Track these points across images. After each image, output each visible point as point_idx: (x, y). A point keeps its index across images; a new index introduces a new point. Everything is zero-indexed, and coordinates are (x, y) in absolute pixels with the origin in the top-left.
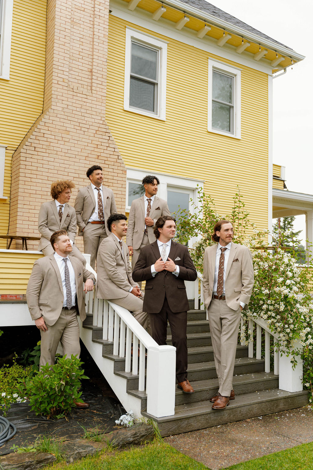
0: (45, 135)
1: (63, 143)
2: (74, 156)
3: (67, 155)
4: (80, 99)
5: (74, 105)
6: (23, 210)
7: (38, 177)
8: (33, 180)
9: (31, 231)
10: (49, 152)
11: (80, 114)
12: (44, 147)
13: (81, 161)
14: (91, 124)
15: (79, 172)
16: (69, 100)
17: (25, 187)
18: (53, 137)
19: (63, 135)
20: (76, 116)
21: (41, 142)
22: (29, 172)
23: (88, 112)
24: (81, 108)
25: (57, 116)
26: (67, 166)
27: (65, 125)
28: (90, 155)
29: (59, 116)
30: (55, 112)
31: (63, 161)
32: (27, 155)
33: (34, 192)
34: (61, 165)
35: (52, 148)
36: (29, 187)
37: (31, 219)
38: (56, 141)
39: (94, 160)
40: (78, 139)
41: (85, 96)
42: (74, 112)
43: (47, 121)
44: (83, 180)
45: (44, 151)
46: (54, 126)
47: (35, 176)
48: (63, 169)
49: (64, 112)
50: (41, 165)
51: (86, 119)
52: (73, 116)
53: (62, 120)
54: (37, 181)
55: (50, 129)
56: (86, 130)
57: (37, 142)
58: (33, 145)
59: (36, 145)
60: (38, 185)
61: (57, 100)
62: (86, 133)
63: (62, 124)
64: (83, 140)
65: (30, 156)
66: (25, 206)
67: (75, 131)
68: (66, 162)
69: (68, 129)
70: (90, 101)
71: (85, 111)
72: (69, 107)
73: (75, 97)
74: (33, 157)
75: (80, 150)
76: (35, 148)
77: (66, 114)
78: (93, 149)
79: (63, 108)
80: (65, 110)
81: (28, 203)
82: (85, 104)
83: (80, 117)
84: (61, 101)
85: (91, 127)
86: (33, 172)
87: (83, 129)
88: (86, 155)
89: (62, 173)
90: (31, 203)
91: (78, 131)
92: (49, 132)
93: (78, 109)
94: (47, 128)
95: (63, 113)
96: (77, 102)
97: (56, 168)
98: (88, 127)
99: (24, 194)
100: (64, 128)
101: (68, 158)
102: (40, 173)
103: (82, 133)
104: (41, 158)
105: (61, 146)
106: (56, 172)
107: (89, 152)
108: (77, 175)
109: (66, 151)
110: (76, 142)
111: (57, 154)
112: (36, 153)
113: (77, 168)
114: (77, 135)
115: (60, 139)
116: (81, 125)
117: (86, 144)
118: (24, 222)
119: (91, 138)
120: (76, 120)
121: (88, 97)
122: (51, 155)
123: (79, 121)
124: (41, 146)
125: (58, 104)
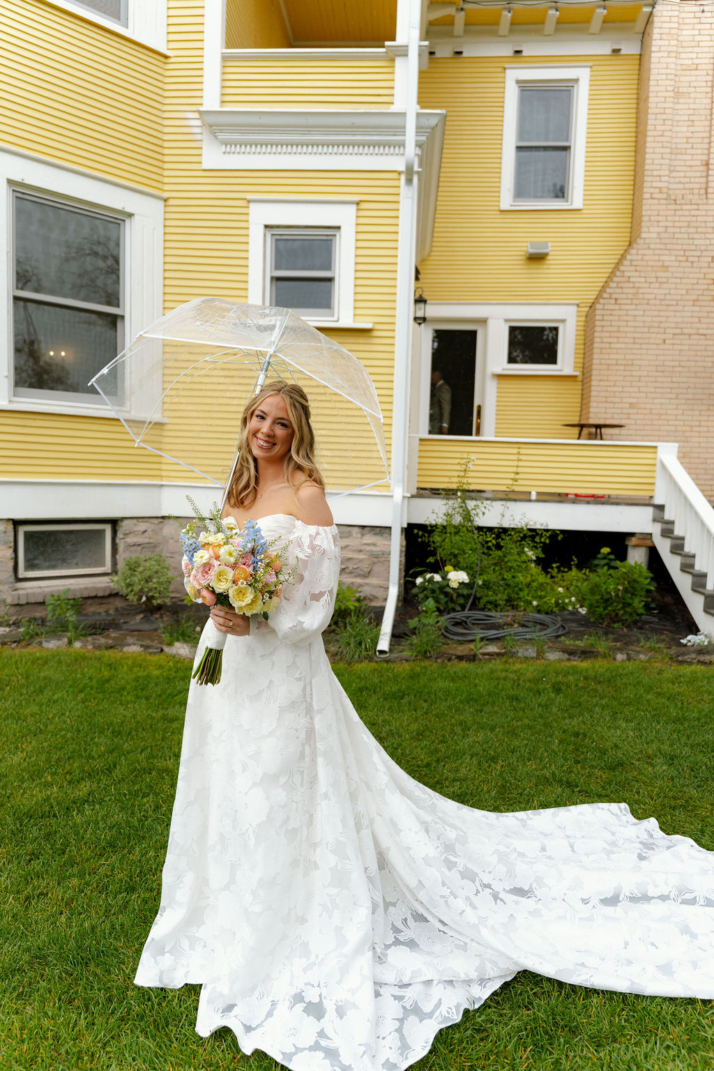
0: (632, 279)
1: (657, 285)
2: (675, 303)
3: (663, 303)
4: (687, 213)
5: (677, 224)
6: (599, 389)
7: (621, 340)
8: (613, 346)
9: (609, 416)
10: (637, 302)
11: (686, 236)
12: (630, 296)
13: (686, 309)
14: (703, 248)
15: (682, 325)
16: (669, 218)
17: (601, 356)
18: (643, 280)
19: (659, 274)
20: (680, 241)
21: (625, 291)
22: (608, 334)
23: (699, 230)
24: (688, 227)
25: (649, 248)
26: (664, 319)
27: (662, 258)
28: (700, 298)
29: (652, 246)
30: (647, 241)
31: (657, 313)
32: (605, 312)
33: (614, 362)
34: (655, 319)
35: (641, 296)
36: (607, 356)
37: (609, 400)
38: (647, 285)
39: (707, 303)
40: (682, 275)
41: (696, 207)
42: (676, 236)
43: (634, 257)
44: (688, 337)
45: (629, 302)
46: (645, 263)
47: (615, 340)
48: (657, 325)
49: (660, 239)
50: (624, 324)
51: (696, 242)
52: (675, 241)
53: (657, 252)
54: (618, 346)
55: (638, 268)
56: (696, 259)
57: (620, 290)
58: (614, 296)
59: (616, 296)
60: (619, 351)
61: (649, 224)
62: (695, 265)
63: (657, 258)
64: (691, 275)
65: (609, 312)
66: (601, 383)
67: (677, 264)
68: (662, 314)
69: (666, 264)
70: (704, 213)
71: (694, 230)
72: (670, 230)
73: (678, 213)
74: (614, 312)
75: (684, 292)
76: (616, 299)
77: (663, 241)
78: (706, 287)
79: (659, 233)
80: (663, 235)
81: (605, 378)
82: (694, 219)
83: (686, 242)
84: (655, 224)
85: (705, 253)
86: (613, 334)
87: (690, 259)
88: (695, 297)
89: (656, 330)
90: (610, 378)
91: (683, 264)
92: (637, 274)
93: (683, 230)
94: (633, 268)
95: (658, 241)
96: (682, 219)
97: (646, 324)
98: (699, 254)
99: (600, 367)
100: (660, 264)
101: (665, 308)
102: (624, 335)
103: (690, 265)
104: (625, 313)
105: (655, 291)
106: (646, 330)
107: (700, 292)
108: (679, 331)
109: (663, 297)
110: (679, 281)
111: (648, 304)
112: (617, 307)
113: (680, 320)
114: (681, 270)
115: (654, 280)
116: (687, 253)
117: (695, 281)
118: (601, 405)
119: (704, 270)
120: (680, 247)
121: (701, 207)
122: (639, 307)
123: (685, 247)
124: (624, 296)
125: (651, 230)
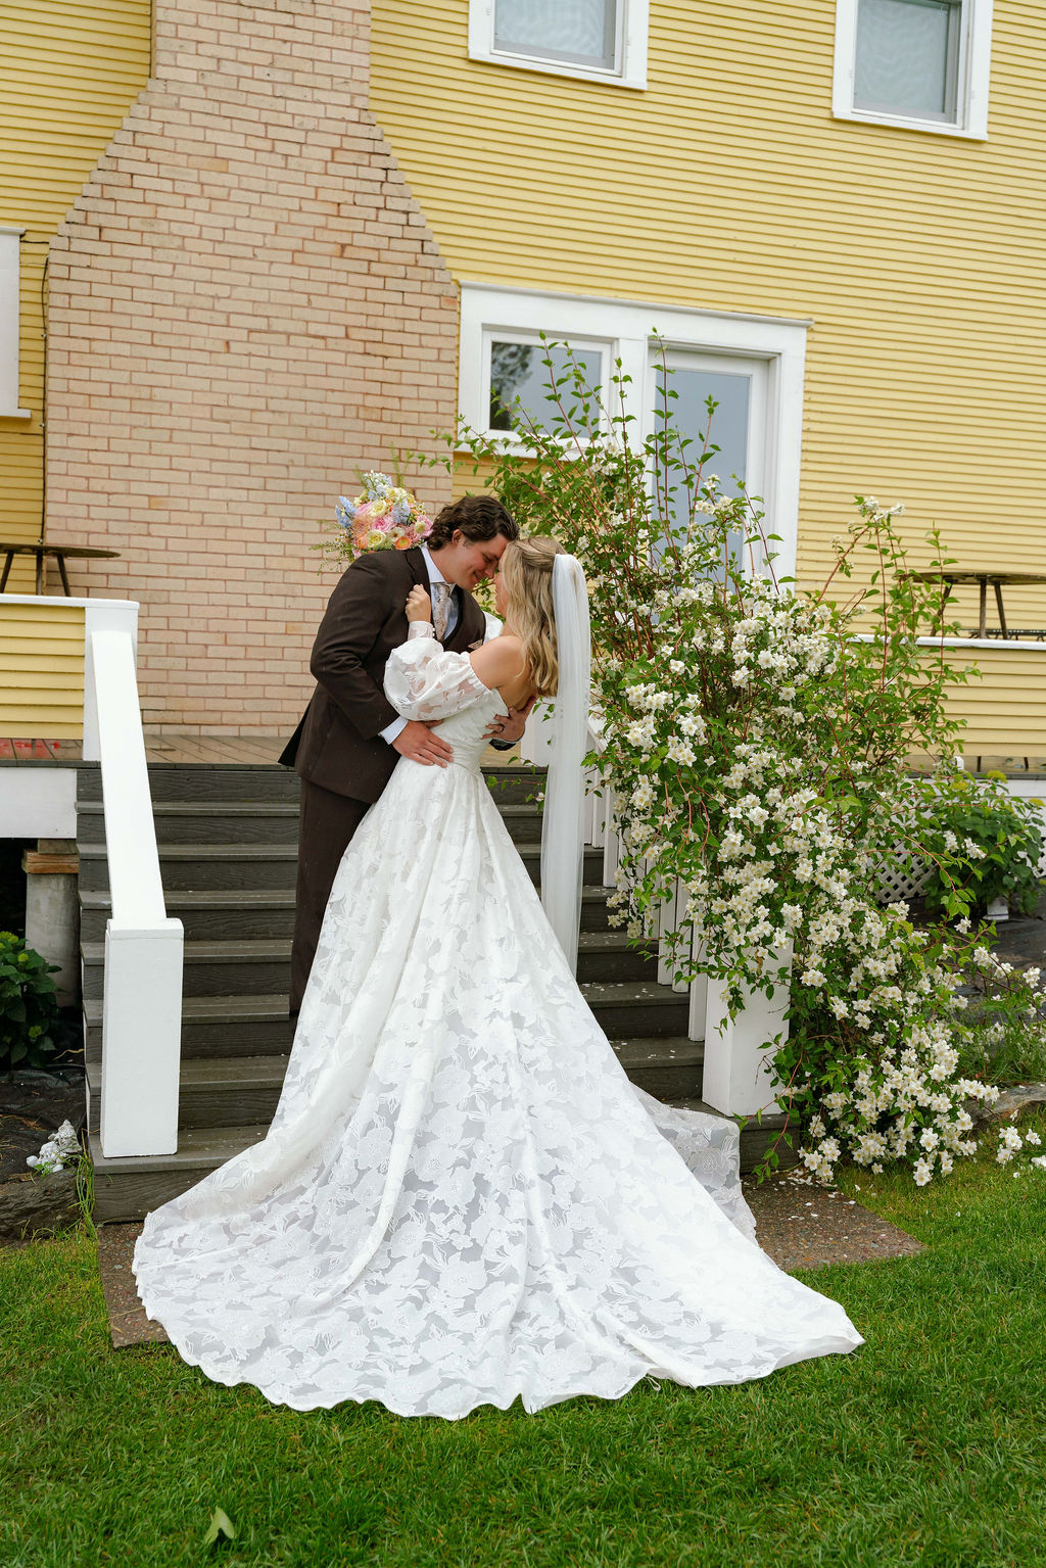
0: (138, 181)
1: (204, 204)
2: (248, 252)
3: (219, 249)
4: (268, 31)
5: (244, 56)
6: (68, 455)
7: (117, 334)
8: (97, 347)
9: (100, 526)
10: (154, 240)
11: (267, 88)
12: (135, 224)
13: (275, 270)
14: (310, 124)
15: (270, 311)
16: (225, 39)
17: (70, 372)
18: (167, 185)
19: (205, 177)
20: (253, 100)
21: (122, 208)
22: (84, 317)
23: (299, 78)
24: (271, 65)
25: (177, 107)
26: (224, 291)
27: (211, 136)
28: (310, 246)
29: (185, 103)
30: (172, 88)
31: (205, 274)
32: (74, 259)
33: (104, 389)
34: (202, 288)
35: (163, 227)
36: (84, 374)
37: (95, 485)
38: (179, 201)
39: (325, 261)
40: (261, 185)
41: (287, 19)
42: (245, 85)
43: (143, 126)
44: (283, 338)
45: (135, 238)
46: (169, 144)
47: (104, 333)
48: (207, 303)
49: (206, 87)
50: (126, 293)
51: (292, 107)
52: (242, 98)
53: (197, 119)
54: (112, 348)
55: (153, 155)
56: (294, 150)
57: (109, 207)
58: (94, 219)
59: (102, 220)
60: (116, 362)
61: (175, 45)
62: (293, 163)
63: (199, 134)
64: (284, 189)
65: (86, 260)
66: (73, 442)
67: (249, 155)
68: (217, 276)
69: (222, 152)
70: (308, 37)
71: (287, 77)
72: (227, 67)
73: (246, 28)
74: (97, 262)
75: (270, 228)
76: (101, 229)
77: (213, 94)
78: (321, 221)
79: (201, 72)
80: (210, 79)
81: (84, 429)
82: (286, 49)
83: (267, 102)
84: (192, 47)
85: (313, 138)
86: (96, 318)
87: (281, 147)
88: (295, 244)
89: (204, 316)
90: (94, 430)
91: (263, 158)
92: (151, 169)
93: (260, 73)
94: (141, 154)
95: (200, 91)
96: (256, 44)
97: (180, 299)
98: (300, 136)
99: (68, 399)
100: (208, 150)
101: (224, 262)
102: (124, 321)
103: (279, 161)
104: (125, 265)
105: (200, 218)
106: (181, 313)
107: (307, 233)
108: (261, 324)
109: (218, 234)
110: (254, 198)
111: (182, 249)
112: (104, 248)
113: (263, 296)
114: (261, 171)
115: (195, 190)
116: (273, 132)
117: (294, 204)
118: (73, 497)
119: (314, 180)
120: (254, 115)
121: (299, 21)
122: (160, 254)
123: (266, 117)
124: (122, 222)
125: (181, 59)
